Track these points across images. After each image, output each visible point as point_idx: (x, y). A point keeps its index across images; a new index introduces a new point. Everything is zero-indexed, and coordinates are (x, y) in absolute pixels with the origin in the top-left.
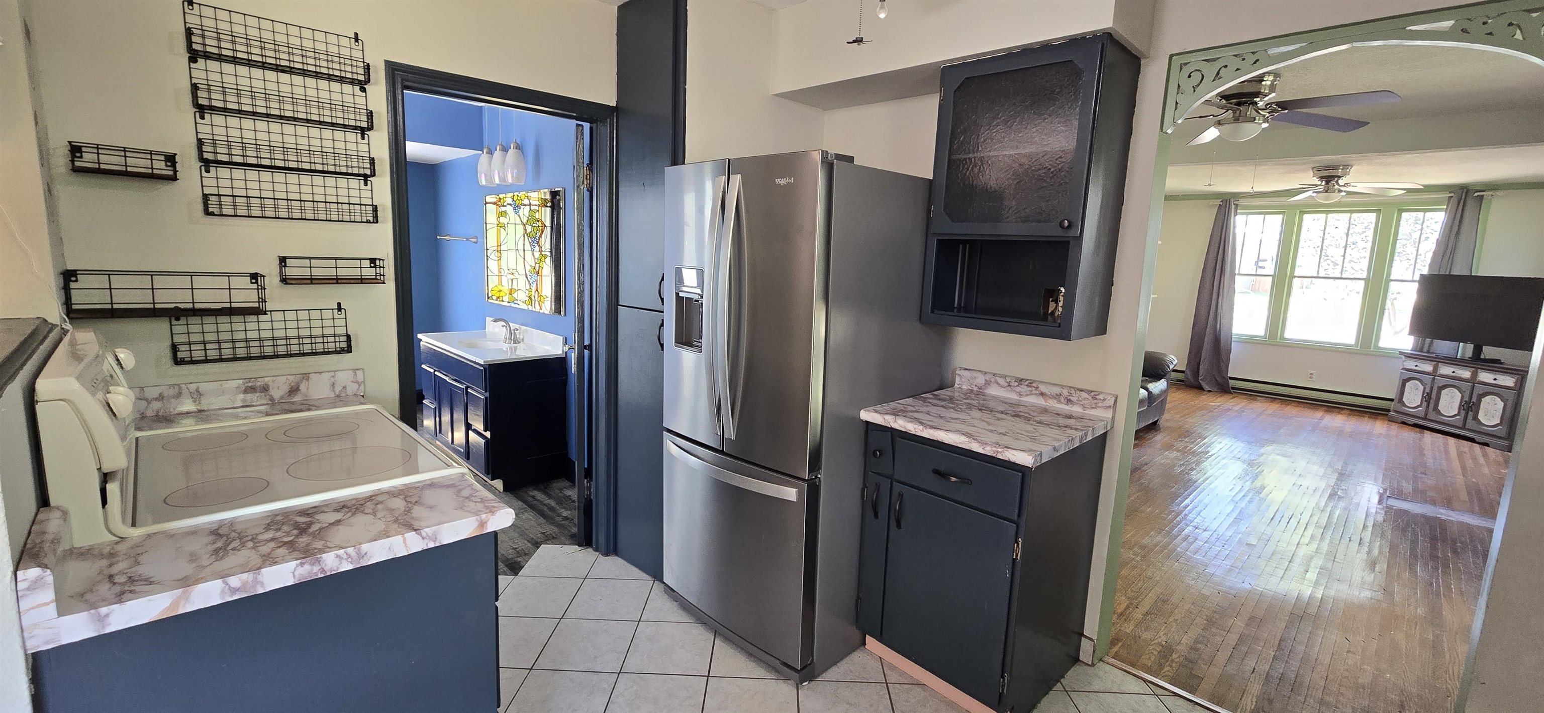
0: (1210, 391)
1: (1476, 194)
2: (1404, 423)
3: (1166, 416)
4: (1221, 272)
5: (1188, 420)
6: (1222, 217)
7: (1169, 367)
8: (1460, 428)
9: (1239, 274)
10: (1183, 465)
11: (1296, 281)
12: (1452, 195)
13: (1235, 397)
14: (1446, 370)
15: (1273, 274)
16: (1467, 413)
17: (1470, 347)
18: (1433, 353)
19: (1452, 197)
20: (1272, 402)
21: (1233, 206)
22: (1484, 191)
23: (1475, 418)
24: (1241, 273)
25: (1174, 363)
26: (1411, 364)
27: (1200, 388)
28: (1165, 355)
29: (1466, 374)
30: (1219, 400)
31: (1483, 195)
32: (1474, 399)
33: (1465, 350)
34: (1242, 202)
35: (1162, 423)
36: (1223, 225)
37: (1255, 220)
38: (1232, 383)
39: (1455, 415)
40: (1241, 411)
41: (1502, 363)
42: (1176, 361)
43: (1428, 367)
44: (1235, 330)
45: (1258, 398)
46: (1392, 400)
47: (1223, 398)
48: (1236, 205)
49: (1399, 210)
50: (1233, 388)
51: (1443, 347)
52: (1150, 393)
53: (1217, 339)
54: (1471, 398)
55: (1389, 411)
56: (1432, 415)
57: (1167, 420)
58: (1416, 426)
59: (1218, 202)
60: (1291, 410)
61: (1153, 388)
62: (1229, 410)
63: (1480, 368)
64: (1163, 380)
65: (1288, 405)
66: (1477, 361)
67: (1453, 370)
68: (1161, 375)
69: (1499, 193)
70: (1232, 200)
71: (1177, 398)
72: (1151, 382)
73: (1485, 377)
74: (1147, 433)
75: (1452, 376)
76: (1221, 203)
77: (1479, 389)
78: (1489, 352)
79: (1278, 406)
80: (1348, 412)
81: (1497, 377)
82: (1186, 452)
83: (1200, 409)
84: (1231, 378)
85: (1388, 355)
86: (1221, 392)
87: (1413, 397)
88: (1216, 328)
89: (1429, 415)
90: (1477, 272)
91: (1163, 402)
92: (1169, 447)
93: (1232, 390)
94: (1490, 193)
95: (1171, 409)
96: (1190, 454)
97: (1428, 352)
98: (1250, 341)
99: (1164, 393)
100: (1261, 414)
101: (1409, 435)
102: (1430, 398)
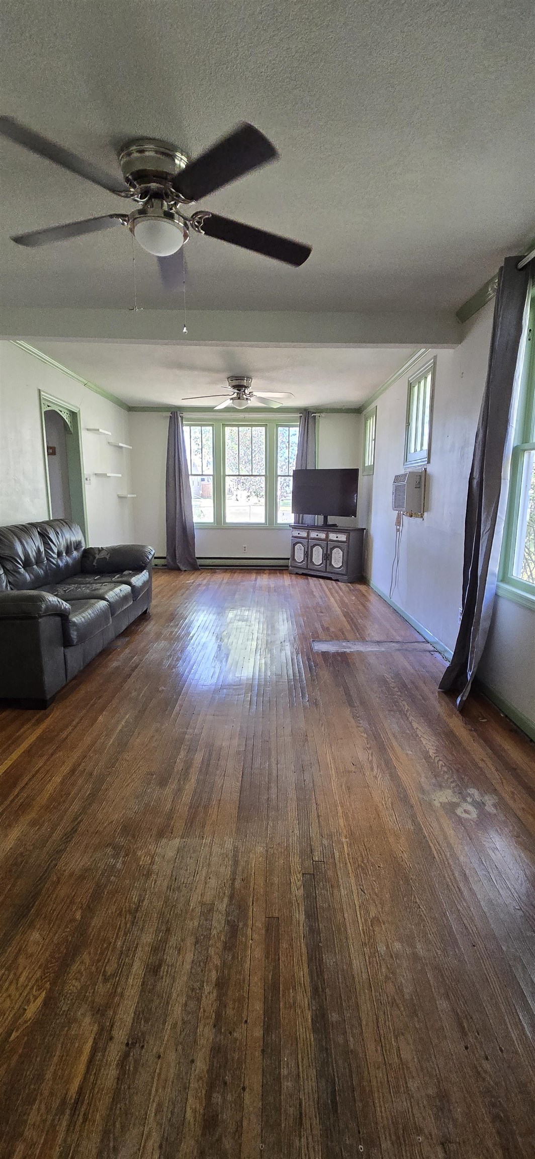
0: (185, 570)
1: (313, 415)
2: (297, 574)
3: (154, 602)
4: (179, 475)
5: (172, 602)
6: (173, 427)
7: (148, 558)
8: (325, 572)
9: (192, 475)
10: (170, 656)
11: (227, 478)
12: (301, 415)
13: (202, 573)
14: (313, 534)
15: (212, 474)
16: (326, 561)
17: (321, 517)
18: (305, 524)
19: (301, 416)
20: (225, 572)
21: (180, 418)
22: (316, 413)
23: (331, 564)
24: (193, 473)
25: (152, 553)
26: (296, 533)
27: (179, 569)
28: (143, 547)
29: (323, 536)
30: (192, 577)
31: (315, 416)
32: (329, 552)
33: (319, 520)
34: (186, 415)
35: (152, 611)
36: (175, 434)
37: (196, 430)
38: (199, 562)
39: (321, 564)
40: (207, 585)
41: (337, 526)
42: (154, 551)
43: (304, 534)
44: (196, 519)
45: (217, 571)
46: (289, 559)
47: (194, 575)
48: (182, 417)
49: (276, 425)
50: (200, 566)
51: (309, 518)
52: (133, 587)
53: (184, 529)
54: (327, 551)
55: (288, 566)
56: (310, 566)
57: (156, 606)
58: (303, 574)
59: (169, 414)
60: (238, 577)
61: (135, 581)
62: (200, 585)
63: (330, 531)
64: (145, 571)
65: (235, 573)
66: (328, 527)
67: (317, 534)
68: (142, 566)
69: (323, 415)
70: (178, 413)
71: (161, 581)
72: (134, 575)
73: (333, 536)
74: (137, 625)
75: (317, 538)
76: (171, 415)
77: (331, 545)
78: (332, 520)
79: (229, 575)
80: (268, 571)
81: (339, 535)
82: (172, 639)
83: (180, 588)
84: (198, 558)
85: (282, 528)
86: (193, 570)
87: (299, 556)
88: (183, 521)
89: (308, 566)
90: (318, 467)
91: (149, 591)
92: (158, 636)
93: (200, 568)
94: (319, 415)
95: (157, 596)
96: (175, 640)
97: (302, 524)
98: (205, 527)
99: (148, 583)
100: (221, 584)
101: (301, 581)
102: (308, 555)
